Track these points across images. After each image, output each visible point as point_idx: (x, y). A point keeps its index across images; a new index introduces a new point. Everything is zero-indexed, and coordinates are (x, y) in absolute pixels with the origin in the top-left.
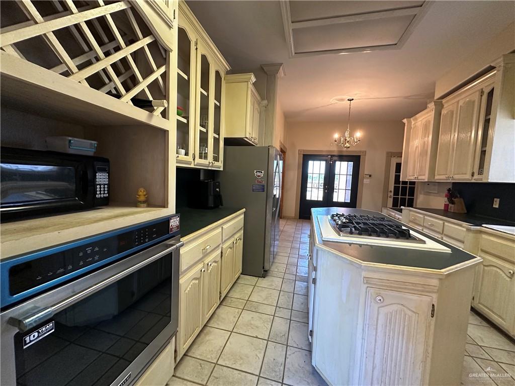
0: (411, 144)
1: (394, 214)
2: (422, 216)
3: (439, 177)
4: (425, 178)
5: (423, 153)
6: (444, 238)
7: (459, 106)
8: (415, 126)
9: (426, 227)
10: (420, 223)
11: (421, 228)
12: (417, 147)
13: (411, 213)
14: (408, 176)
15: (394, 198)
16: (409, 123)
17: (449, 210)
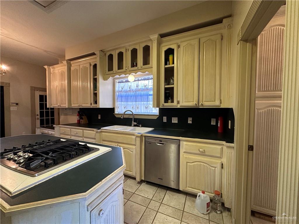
0: (52, 84)
1: (47, 131)
2: (69, 129)
3: (75, 105)
4: (66, 106)
5: (62, 90)
6: (84, 139)
7: (80, 68)
8: (54, 72)
9: (72, 135)
10: (68, 134)
11: (69, 137)
12: (57, 86)
13: (61, 128)
14: (53, 105)
15: (40, 119)
16: (49, 69)
17: (81, 123)
